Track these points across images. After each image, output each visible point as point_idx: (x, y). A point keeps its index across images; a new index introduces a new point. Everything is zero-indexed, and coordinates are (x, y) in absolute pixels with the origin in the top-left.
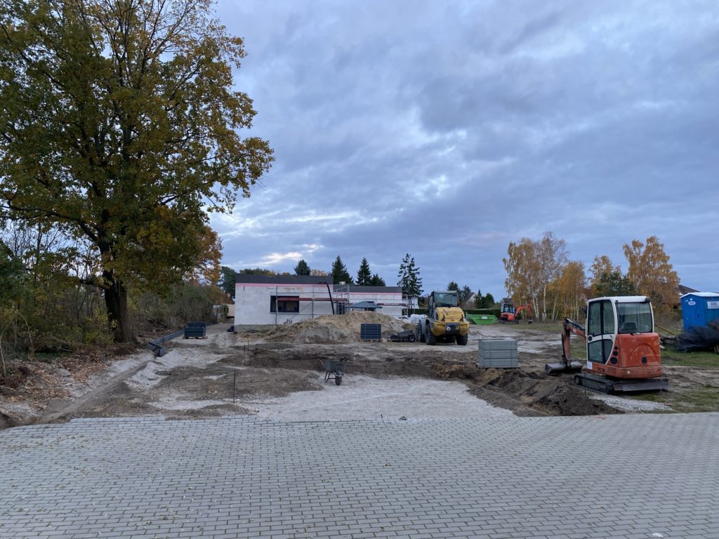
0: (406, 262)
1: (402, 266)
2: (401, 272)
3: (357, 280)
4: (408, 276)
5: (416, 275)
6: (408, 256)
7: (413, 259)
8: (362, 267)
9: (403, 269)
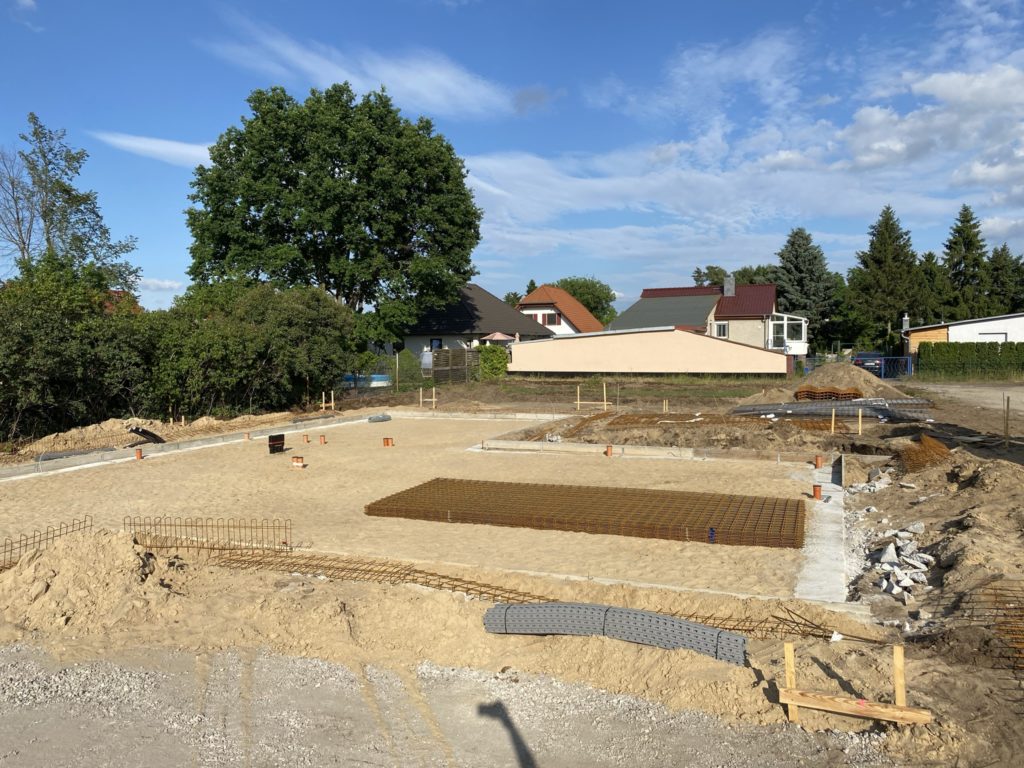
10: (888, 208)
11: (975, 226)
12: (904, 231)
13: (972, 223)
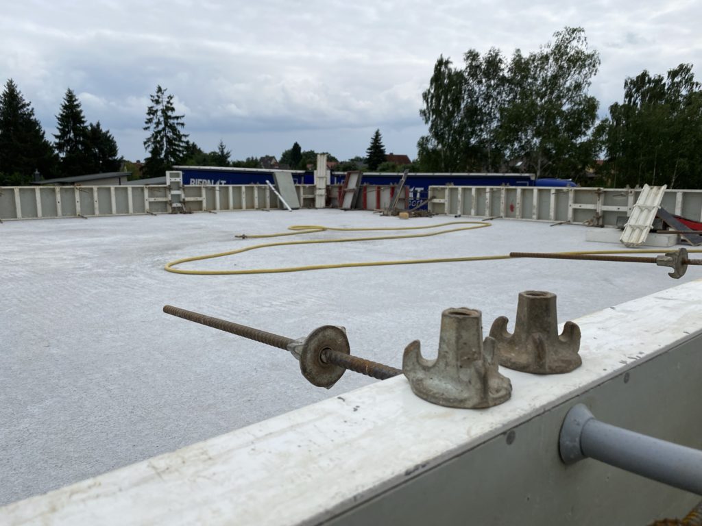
0: (157, 102)
1: (150, 109)
2: (150, 121)
3: (58, 133)
4: (164, 129)
5: (179, 128)
6: (160, 90)
7: (170, 97)
8: (65, 107)
9: (152, 116)
10: (11, 82)
11: (78, 106)
12: (27, 102)
13: (75, 103)
